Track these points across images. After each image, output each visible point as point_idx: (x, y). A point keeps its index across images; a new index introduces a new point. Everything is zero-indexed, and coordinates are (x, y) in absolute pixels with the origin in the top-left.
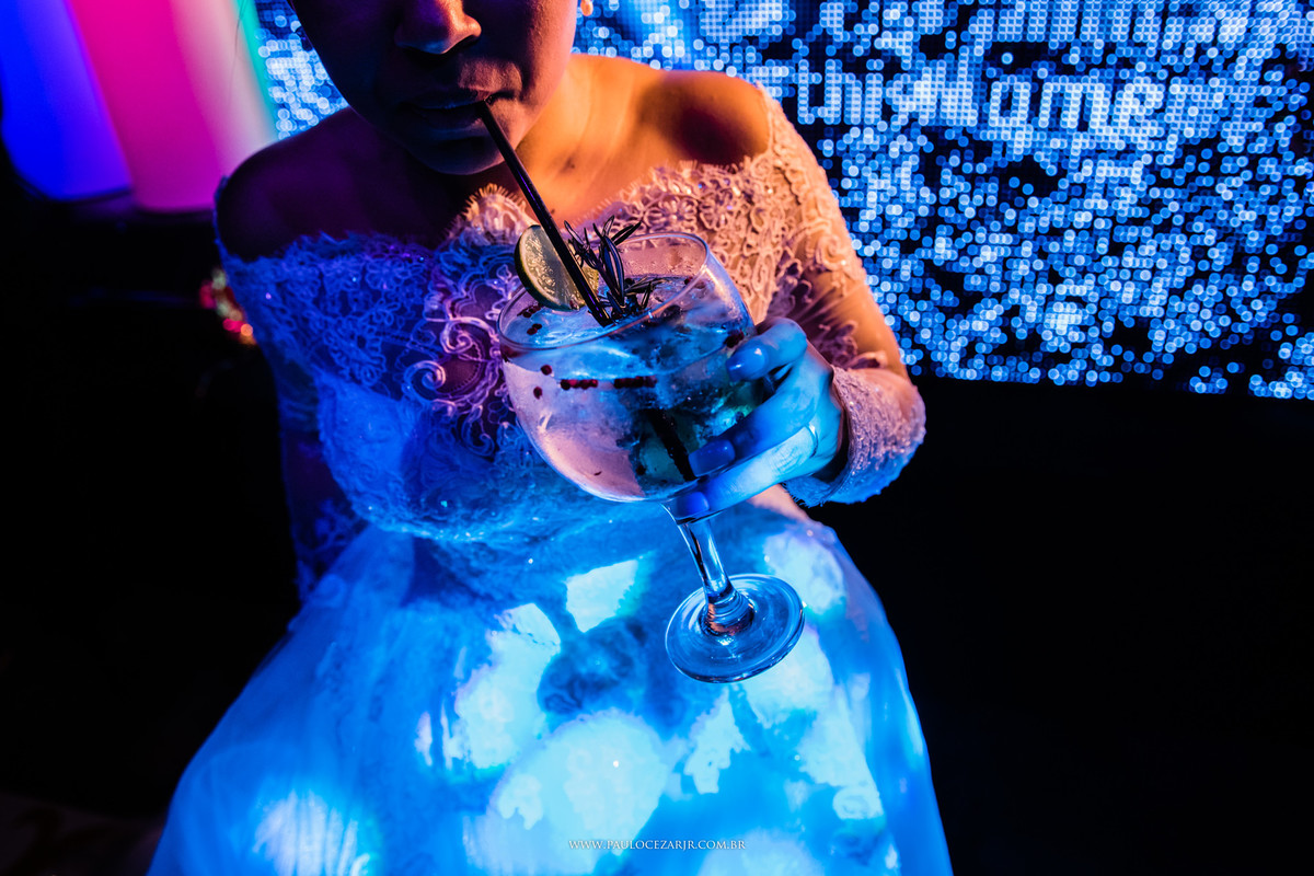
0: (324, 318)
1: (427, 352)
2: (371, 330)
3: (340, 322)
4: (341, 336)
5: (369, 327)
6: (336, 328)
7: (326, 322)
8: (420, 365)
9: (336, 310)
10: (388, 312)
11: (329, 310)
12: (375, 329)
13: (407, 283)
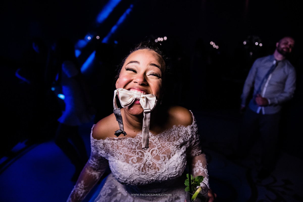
0: (113, 149)
1: (134, 156)
2: (123, 152)
3: (117, 150)
4: (117, 153)
5: (123, 151)
6: (116, 151)
7: (113, 150)
8: (133, 158)
9: (116, 148)
10: (126, 149)
11: (114, 148)
12: (124, 151)
13: (129, 144)
